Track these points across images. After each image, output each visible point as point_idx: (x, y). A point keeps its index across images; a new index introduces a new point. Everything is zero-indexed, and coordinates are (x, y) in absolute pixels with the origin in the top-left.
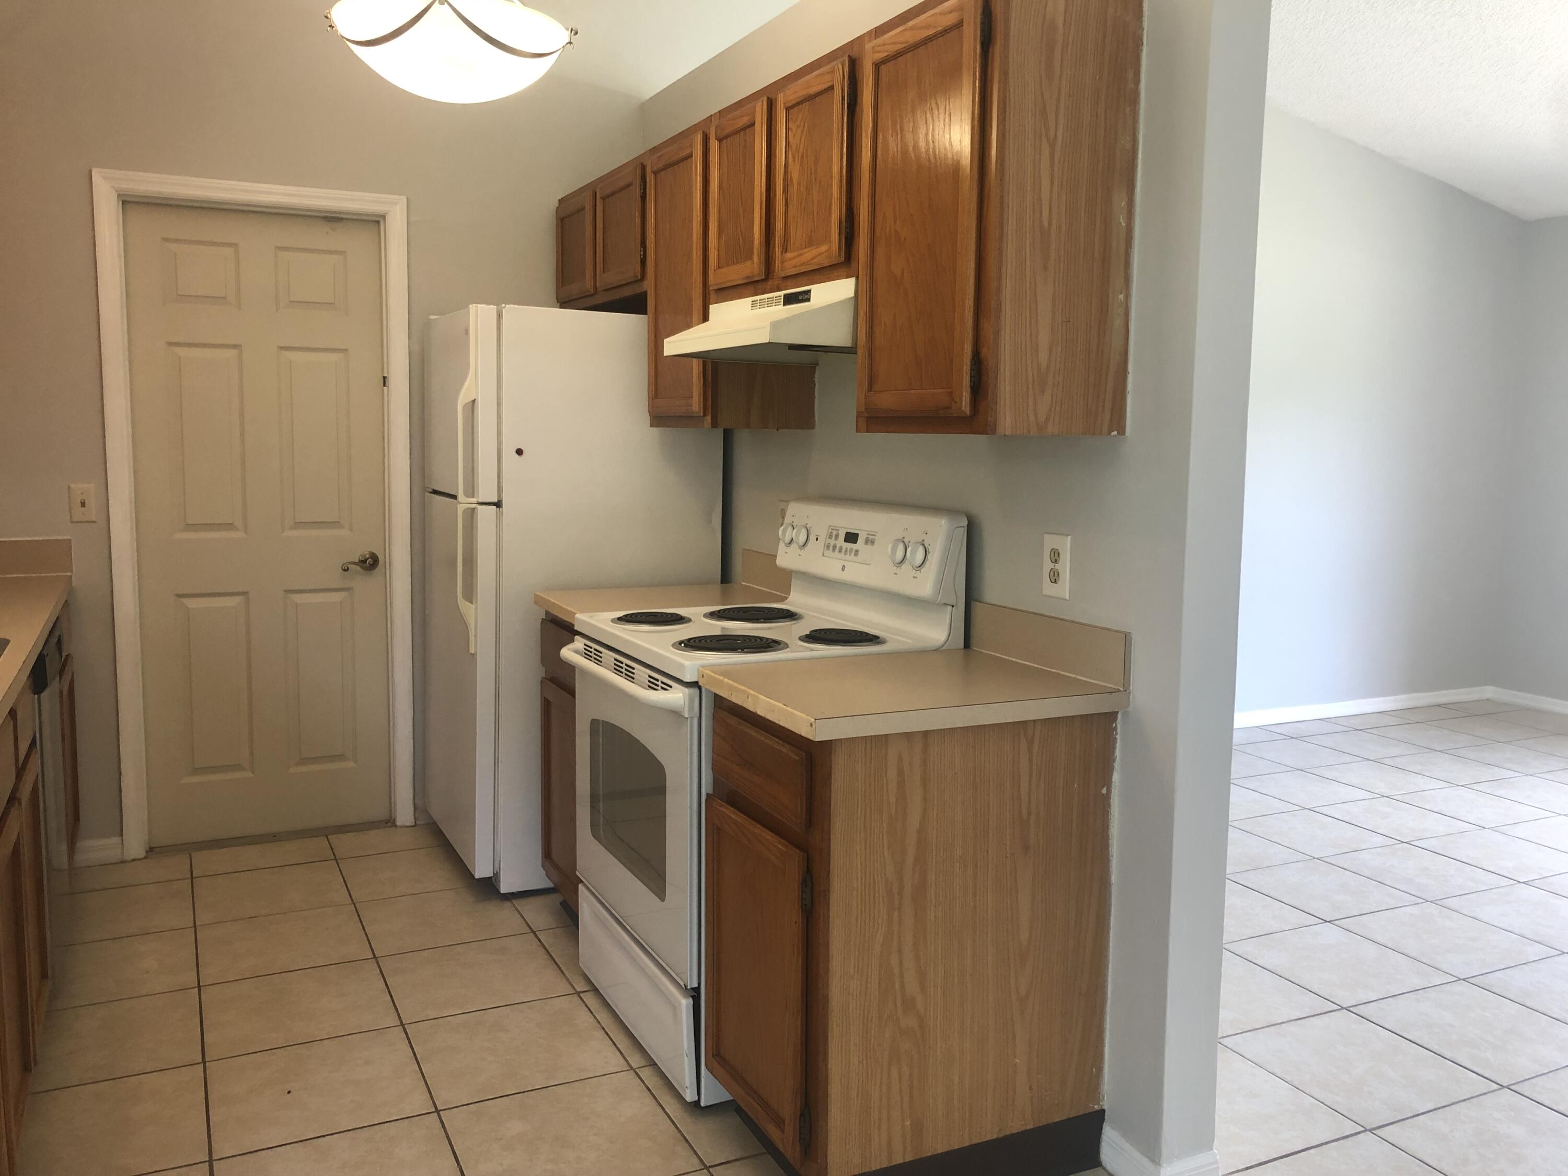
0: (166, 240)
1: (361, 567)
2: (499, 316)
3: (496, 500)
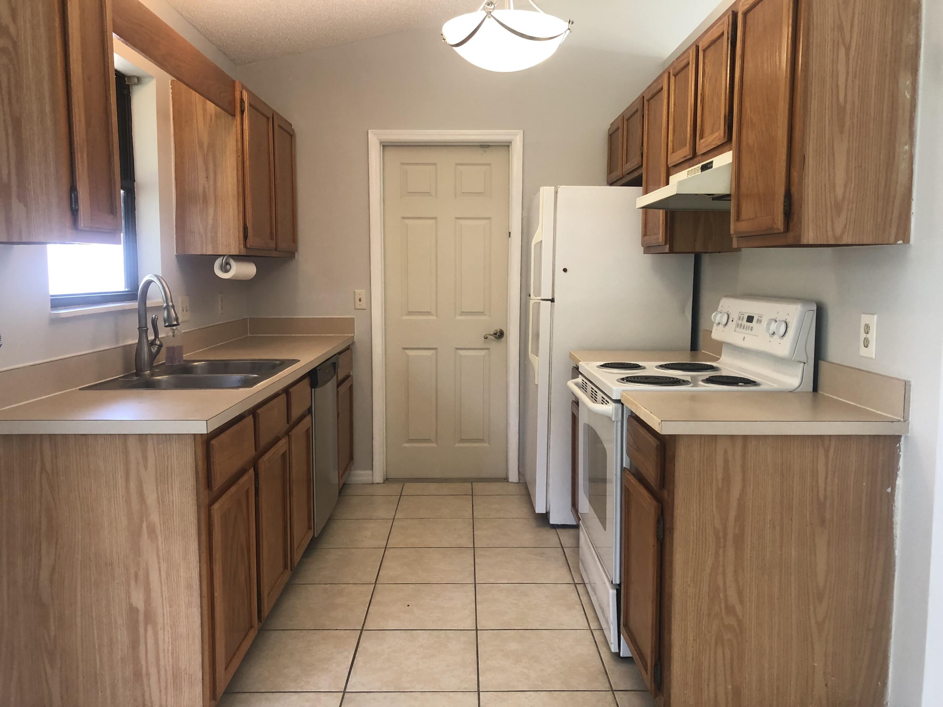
0: (402, 164)
1: (495, 337)
2: (556, 192)
3: (551, 298)
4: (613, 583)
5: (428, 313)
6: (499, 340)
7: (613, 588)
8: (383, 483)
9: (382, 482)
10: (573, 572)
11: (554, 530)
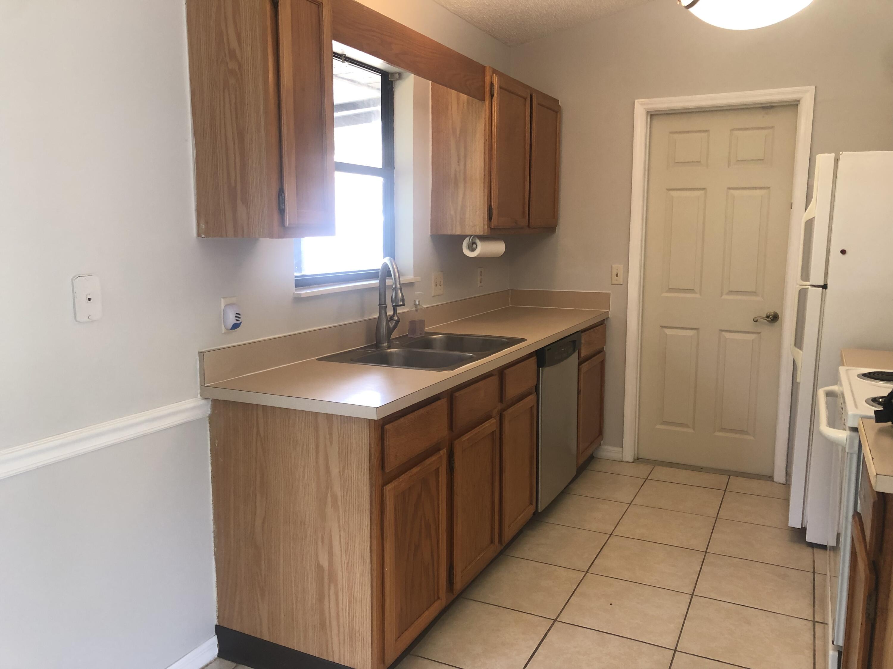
1: (768, 321)
2: (837, 161)
3: (822, 284)
4: (835, 644)
5: (692, 291)
6: (773, 324)
7: (834, 650)
8: (633, 462)
9: (631, 460)
10: (816, 606)
11: (810, 550)
